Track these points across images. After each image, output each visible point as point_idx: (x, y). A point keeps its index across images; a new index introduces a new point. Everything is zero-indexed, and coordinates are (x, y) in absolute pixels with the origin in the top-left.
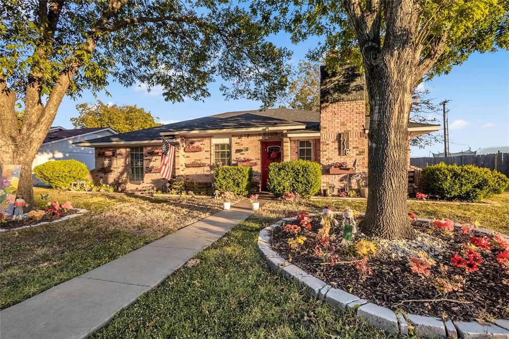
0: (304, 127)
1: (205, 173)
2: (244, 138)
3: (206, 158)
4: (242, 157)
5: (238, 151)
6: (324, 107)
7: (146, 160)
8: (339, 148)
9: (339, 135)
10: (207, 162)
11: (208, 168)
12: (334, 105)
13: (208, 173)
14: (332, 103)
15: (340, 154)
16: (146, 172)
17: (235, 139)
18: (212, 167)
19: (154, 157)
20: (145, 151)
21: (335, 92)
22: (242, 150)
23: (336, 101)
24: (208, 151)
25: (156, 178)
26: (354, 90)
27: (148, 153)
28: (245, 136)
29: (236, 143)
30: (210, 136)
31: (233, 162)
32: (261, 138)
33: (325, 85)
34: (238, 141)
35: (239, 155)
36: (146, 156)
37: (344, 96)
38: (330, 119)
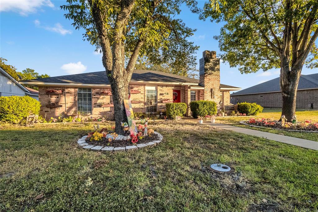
0: (198, 84)
1: (141, 107)
2: (164, 88)
3: (142, 98)
4: (163, 98)
5: (161, 94)
6: (206, 76)
7: (95, 98)
8: (212, 95)
9: (212, 90)
10: (143, 100)
11: (143, 104)
12: (209, 76)
13: (143, 107)
14: (209, 75)
15: (212, 98)
16: (95, 107)
17: (159, 88)
18: (145, 104)
19: (101, 96)
20: (93, 92)
21: (210, 69)
22: (163, 94)
23: (210, 74)
24: (143, 94)
25: (103, 111)
26: (217, 70)
27: (96, 93)
28: (165, 86)
29: (160, 90)
30: (145, 85)
31: (158, 101)
32: (173, 88)
33: (206, 66)
34: (161, 89)
35: (161, 97)
36: (94, 95)
37: (213, 72)
38: (208, 82)
